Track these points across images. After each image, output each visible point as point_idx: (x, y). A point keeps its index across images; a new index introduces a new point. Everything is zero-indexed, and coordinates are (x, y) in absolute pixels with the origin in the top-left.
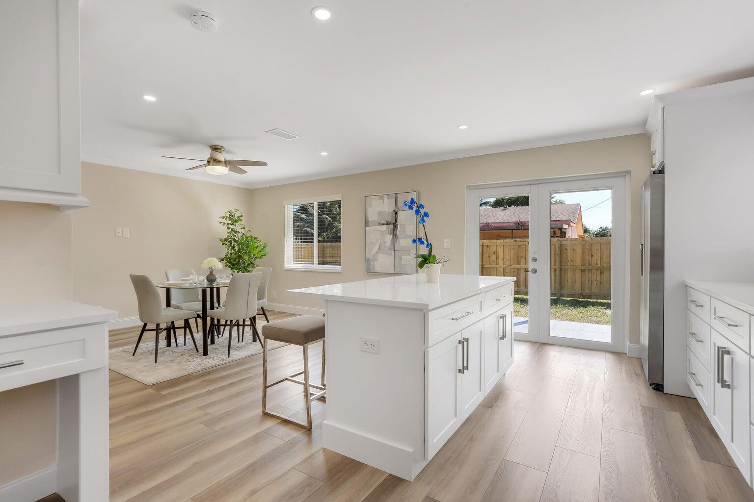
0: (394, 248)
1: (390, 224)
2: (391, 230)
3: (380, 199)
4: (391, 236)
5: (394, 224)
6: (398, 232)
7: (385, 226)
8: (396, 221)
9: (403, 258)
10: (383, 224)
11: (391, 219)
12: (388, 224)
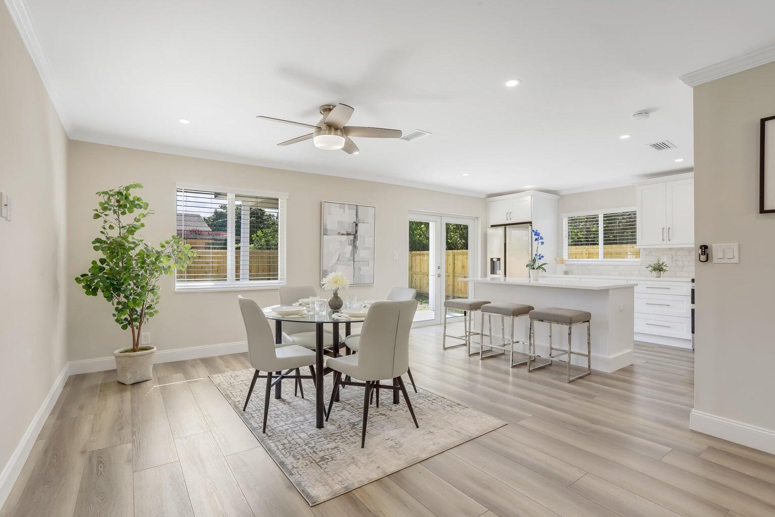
0: (354, 258)
1: (350, 234)
2: (351, 240)
3: (340, 207)
4: (351, 246)
5: (354, 235)
6: (358, 243)
7: (345, 237)
9: (362, 268)
10: (343, 234)
12: (348, 234)
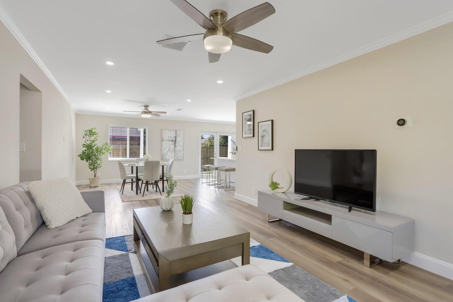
0: (175, 150)
2: (173, 143)
3: (169, 131)
4: (174, 146)
6: (176, 144)
8: (176, 140)
9: (178, 154)
10: (170, 141)
11: (174, 139)
